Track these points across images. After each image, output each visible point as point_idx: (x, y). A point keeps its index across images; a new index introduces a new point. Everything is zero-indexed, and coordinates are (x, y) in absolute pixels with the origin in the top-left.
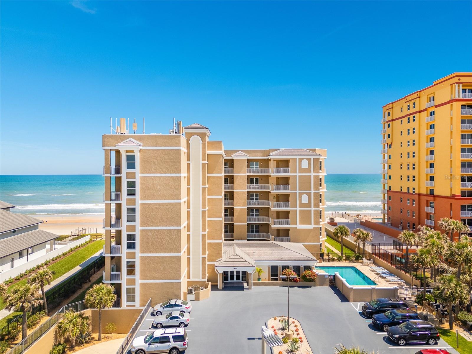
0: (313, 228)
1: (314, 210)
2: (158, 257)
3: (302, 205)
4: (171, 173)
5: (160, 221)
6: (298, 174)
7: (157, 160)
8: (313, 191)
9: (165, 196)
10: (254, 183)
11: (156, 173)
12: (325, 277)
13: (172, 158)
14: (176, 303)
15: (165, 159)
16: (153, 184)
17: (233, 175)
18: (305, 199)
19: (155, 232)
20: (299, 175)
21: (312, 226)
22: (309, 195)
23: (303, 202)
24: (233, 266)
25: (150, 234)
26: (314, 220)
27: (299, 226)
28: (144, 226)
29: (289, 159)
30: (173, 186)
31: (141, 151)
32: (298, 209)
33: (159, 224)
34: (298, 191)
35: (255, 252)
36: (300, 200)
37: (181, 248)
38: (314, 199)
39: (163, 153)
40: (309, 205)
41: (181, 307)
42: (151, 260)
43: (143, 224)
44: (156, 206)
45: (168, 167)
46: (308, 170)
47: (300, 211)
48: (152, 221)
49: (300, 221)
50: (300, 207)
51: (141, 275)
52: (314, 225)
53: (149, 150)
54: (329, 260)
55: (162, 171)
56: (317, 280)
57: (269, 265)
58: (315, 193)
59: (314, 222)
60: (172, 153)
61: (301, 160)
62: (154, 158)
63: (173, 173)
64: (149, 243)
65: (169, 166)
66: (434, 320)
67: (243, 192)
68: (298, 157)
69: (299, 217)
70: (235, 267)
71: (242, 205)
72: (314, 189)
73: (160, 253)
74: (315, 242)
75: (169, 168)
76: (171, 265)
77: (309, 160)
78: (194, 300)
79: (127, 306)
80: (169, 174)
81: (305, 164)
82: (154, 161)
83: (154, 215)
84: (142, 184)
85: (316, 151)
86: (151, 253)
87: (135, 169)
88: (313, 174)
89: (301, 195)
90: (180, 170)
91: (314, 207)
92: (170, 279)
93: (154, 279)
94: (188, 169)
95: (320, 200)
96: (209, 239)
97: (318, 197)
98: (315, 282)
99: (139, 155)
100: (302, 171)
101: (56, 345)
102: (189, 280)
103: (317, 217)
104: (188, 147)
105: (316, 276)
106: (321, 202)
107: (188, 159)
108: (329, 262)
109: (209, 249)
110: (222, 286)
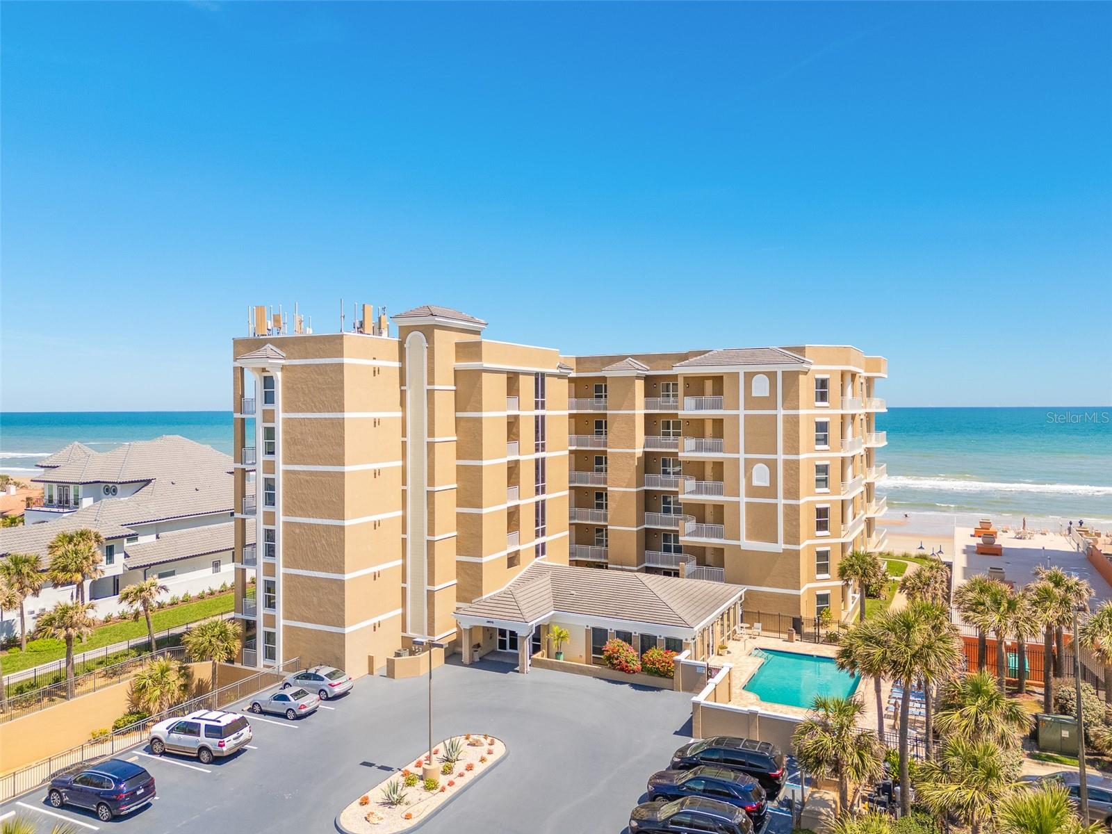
0: (782, 551)
1: (785, 505)
2: (310, 578)
3: (753, 491)
4: (329, 412)
5: (312, 508)
6: (742, 412)
7: (307, 385)
8: (781, 457)
9: (319, 456)
10: (671, 434)
11: (307, 412)
12: (698, 670)
13: (330, 380)
14: (316, 672)
15: (319, 383)
16: (302, 433)
17: (606, 414)
18: (761, 477)
19: (304, 529)
20: (745, 415)
21: (780, 547)
22: (772, 465)
23: (756, 483)
24: (486, 615)
25: (297, 531)
26: (785, 530)
27: (746, 543)
28: (289, 516)
29: (721, 375)
30: (333, 437)
31: (283, 368)
32: (743, 500)
33: (310, 514)
34: (742, 456)
35: (572, 592)
36: (749, 479)
37: (344, 564)
38: (785, 477)
39: (316, 372)
40: (771, 491)
41: (321, 683)
42: (298, 582)
43: (287, 511)
44: (306, 477)
45: (324, 399)
46: (770, 402)
47: (748, 505)
48: (301, 507)
49: (747, 530)
50: (748, 495)
51: (285, 610)
52: (785, 543)
53: (296, 366)
54: (814, 638)
55: (315, 407)
56: (679, 676)
57: (587, 626)
58: (786, 462)
59: (785, 538)
60: (330, 371)
61: (749, 376)
62: (302, 382)
63: (332, 412)
64: (295, 549)
65: (326, 397)
66: (819, 817)
67: (628, 453)
68: (741, 370)
69: (747, 520)
70: (489, 619)
71: (625, 485)
72: (784, 451)
73: (313, 570)
74: (787, 588)
75: (326, 402)
76: (330, 597)
77: (772, 376)
78: (386, 675)
79: (264, 666)
80: (326, 414)
81: (761, 387)
82: (302, 388)
83: (304, 494)
84: (285, 432)
85: (806, 350)
86: (299, 569)
87: (274, 403)
88: (781, 412)
89: (750, 464)
90: (343, 404)
91: (785, 498)
92: (328, 624)
93: (303, 621)
94: (403, 403)
95: (826, 480)
96: (459, 553)
97: (794, 471)
98: (673, 679)
99: (279, 376)
100: (752, 402)
101: (131, 713)
102: (405, 635)
103: (794, 523)
104: (402, 358)
105: (673, 665)
106: (826, 487)
107: (402, 382)
108: (815, 643)
109: (458, 574)
110: (472, 656)
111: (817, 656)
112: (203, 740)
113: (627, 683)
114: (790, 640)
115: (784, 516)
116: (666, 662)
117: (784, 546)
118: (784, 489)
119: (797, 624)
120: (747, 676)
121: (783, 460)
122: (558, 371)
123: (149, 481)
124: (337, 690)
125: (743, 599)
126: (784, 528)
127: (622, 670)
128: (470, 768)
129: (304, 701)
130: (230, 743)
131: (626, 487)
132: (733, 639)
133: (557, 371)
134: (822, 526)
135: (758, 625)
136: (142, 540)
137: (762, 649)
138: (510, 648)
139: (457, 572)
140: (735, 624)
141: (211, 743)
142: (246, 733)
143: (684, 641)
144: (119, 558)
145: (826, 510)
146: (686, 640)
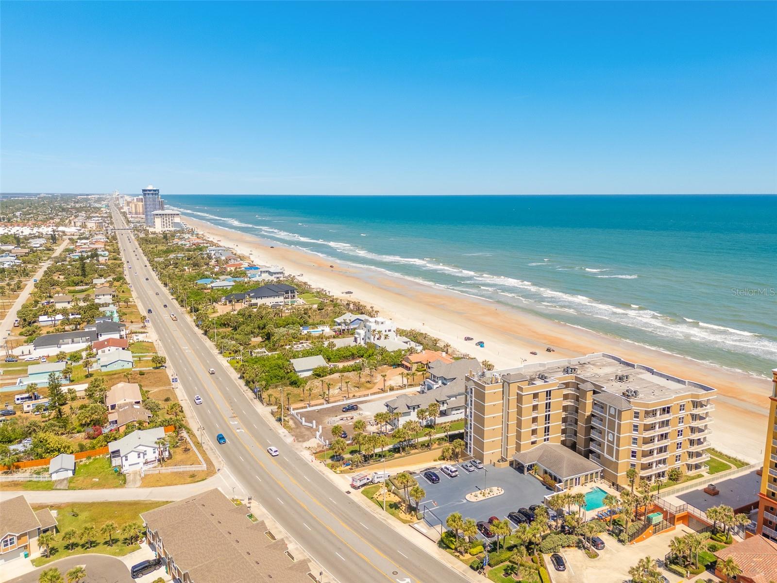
5: (479, 422)
6: (607, 416)
13: (483, 395)
14: (476, 461)
18: (611, 438)
19: (477, 426)
20: (608, 418)
21: (614, 460)
22: (614, 435)
23: (609, 439)
24: (519, 458)
27: (606, 455)
30: (483, 408)
33: (478, 424)
34: (607, 429)
36: (608, 437)
37: (484, 437)
38: (616, 440)
39: (480, 392)
40: (613, 443)
44: (478, 415)
46: (614, 417)
48: (477, 421)
50: (607, 442)
51: (473, 443)
53: (477, 388)
55: (480, 400)
56: (556, 489)
57: (544, 468)
58: (617, 436)
61: (610, 407)
63: (483, 403)
64: (475, 430)
65: (482, 399)
67: (584, 414)
68: (608, 404)
69: (607, 449)
70: (520, 460)
72: (617, 432)
73: (478, 437)
76: (481, 444)
77: (615, 409)
79: (469, 454)
81: (612, 411)
82: (478, 394)
83: (477, 418)
88: (617, 421)
89: (608, 432)
91: (616, 446)
92: (481, 450)
93: (476, 447)
94: (503, 399)
97: (619, 439)
99: (473, 389)
100: (610, 415)
101: (442, 456)
102: (502, 455)
104: (503, 388)
105: (555, 486)
107: (503, 394)
110: (516, 466)
112: (449, 472)
115: (615, 451)
116: (553, 485)
118: (616, 444)
123: (455, 379)
124: (480, 467)
126: (615, 455)
128: (493, 494)
129: (471, 468)
130: (454, 474)
131: (582, 424)
132: (594, 482)
133: (557, 388)
134: (634, 456)
136: (452, 399)
137: (598, 487)
141: (451, 473)
142: (457, 473)
143: (562, 481)
144: (445, 405)
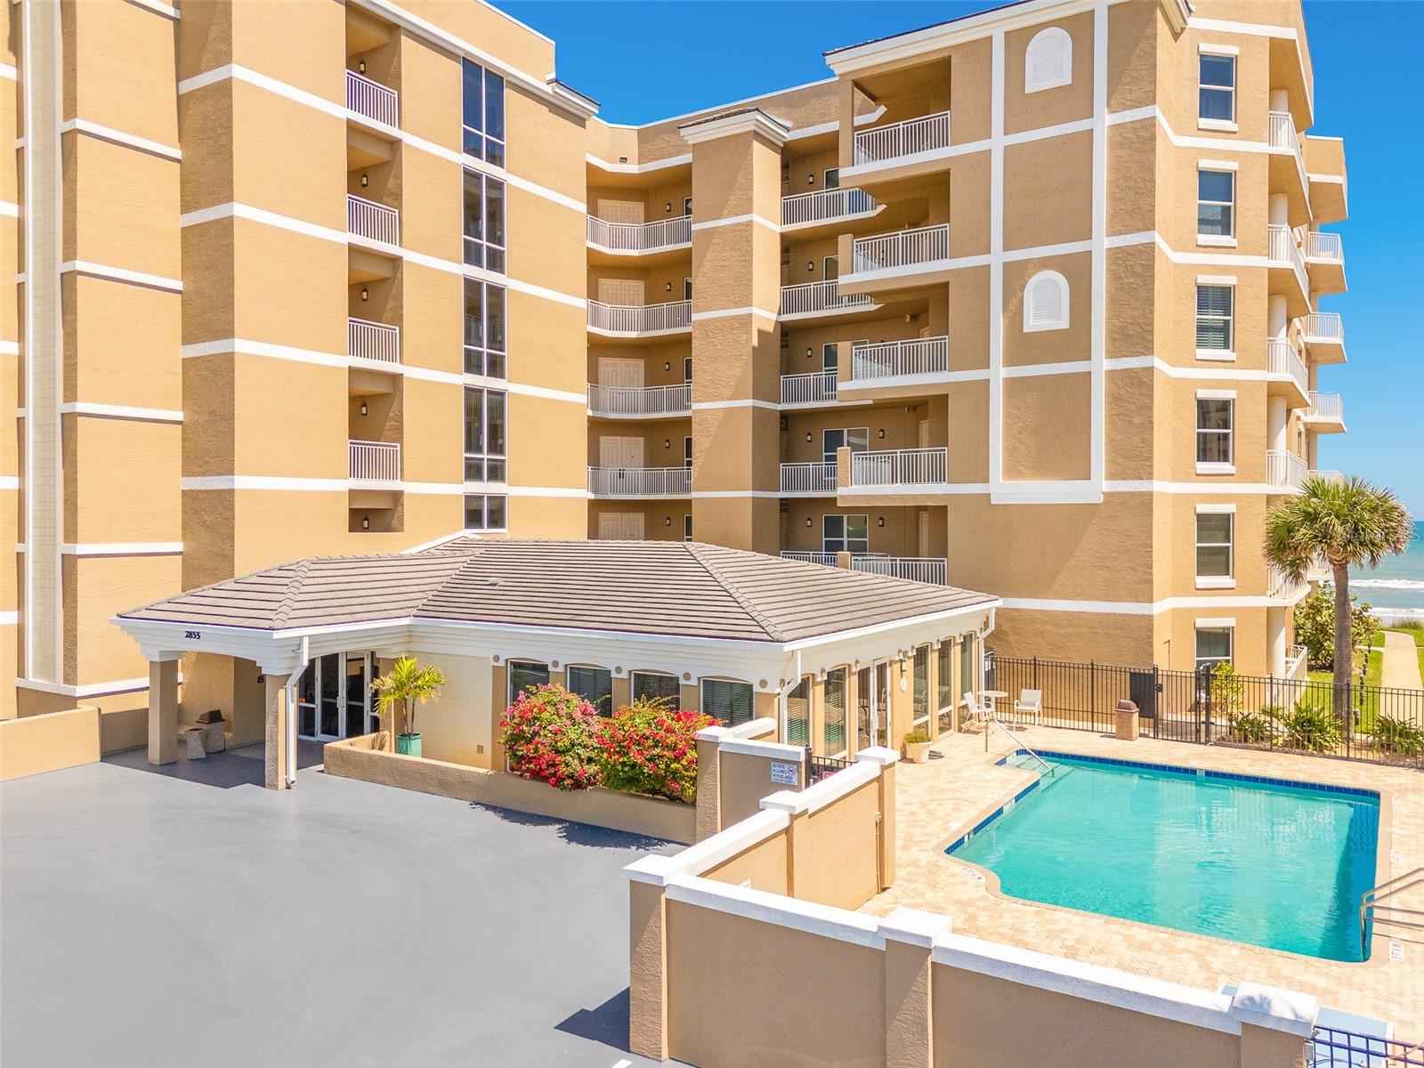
0: (1101, 500)
1: (1112, 375)
3: (1024, 347)
6: (996, 140)
8: (1102, 243)
12: (777, 773)
21: (1098, 486)
22: (1077, 271)
23: (1032, 323)
26: (1111, 440)
27: (1005, 488)
32: (999, 373)
34: (997, 258)
36: (1015, 315)
38: (1111, 295)
40: (1074, 341)
47: (1012, 385)
49: (1010, 452)
50: (1010, 361)
52: (1112, 476)
54: (1196, 733)
57: (496, 659)
59: (1112, 461)
61: (1020, 37)
67: (735, 318)
68: (999, 23)
69: (1008, 426)
70: (192, 627)
71: (729, 392)
74: (1118, 598)
77: (1081, 28)
88: (1104, 121)
89: (1016, 276)
95: (1225, 329)
96: (188, 471)
97: (1139, 275)
98: (693, 804)
100: (1025, 106)
102: (22, 683)
103: (1137, 420)
105: (691, 754)
106: (1226, 346)
108: (1198, 741)
109: (186, 526)
111: (1208, 773)
113: (560, 821)
114: (1124, 734)
115: (1108, 404)
116: (667, 747)
117: (1108, 486)
118: (1110, 331)
119: (1144, 690)
120: (975, 813)
121: (1108, 250)
122: (548, 89)
125: (992, 627)
126: (1108, 436)
127: (538, 775)
131: (732, 398)
132: (960, 730)
133: (545, 89)
134: (1213, 447)
135: (1031, 698)
137: (1040, 753)
138: (323, 732)
139: (184, 522)
140: (965, 687)
143: (757, 688)
145: (1224, 406)
146: (763, 683)
